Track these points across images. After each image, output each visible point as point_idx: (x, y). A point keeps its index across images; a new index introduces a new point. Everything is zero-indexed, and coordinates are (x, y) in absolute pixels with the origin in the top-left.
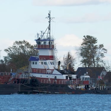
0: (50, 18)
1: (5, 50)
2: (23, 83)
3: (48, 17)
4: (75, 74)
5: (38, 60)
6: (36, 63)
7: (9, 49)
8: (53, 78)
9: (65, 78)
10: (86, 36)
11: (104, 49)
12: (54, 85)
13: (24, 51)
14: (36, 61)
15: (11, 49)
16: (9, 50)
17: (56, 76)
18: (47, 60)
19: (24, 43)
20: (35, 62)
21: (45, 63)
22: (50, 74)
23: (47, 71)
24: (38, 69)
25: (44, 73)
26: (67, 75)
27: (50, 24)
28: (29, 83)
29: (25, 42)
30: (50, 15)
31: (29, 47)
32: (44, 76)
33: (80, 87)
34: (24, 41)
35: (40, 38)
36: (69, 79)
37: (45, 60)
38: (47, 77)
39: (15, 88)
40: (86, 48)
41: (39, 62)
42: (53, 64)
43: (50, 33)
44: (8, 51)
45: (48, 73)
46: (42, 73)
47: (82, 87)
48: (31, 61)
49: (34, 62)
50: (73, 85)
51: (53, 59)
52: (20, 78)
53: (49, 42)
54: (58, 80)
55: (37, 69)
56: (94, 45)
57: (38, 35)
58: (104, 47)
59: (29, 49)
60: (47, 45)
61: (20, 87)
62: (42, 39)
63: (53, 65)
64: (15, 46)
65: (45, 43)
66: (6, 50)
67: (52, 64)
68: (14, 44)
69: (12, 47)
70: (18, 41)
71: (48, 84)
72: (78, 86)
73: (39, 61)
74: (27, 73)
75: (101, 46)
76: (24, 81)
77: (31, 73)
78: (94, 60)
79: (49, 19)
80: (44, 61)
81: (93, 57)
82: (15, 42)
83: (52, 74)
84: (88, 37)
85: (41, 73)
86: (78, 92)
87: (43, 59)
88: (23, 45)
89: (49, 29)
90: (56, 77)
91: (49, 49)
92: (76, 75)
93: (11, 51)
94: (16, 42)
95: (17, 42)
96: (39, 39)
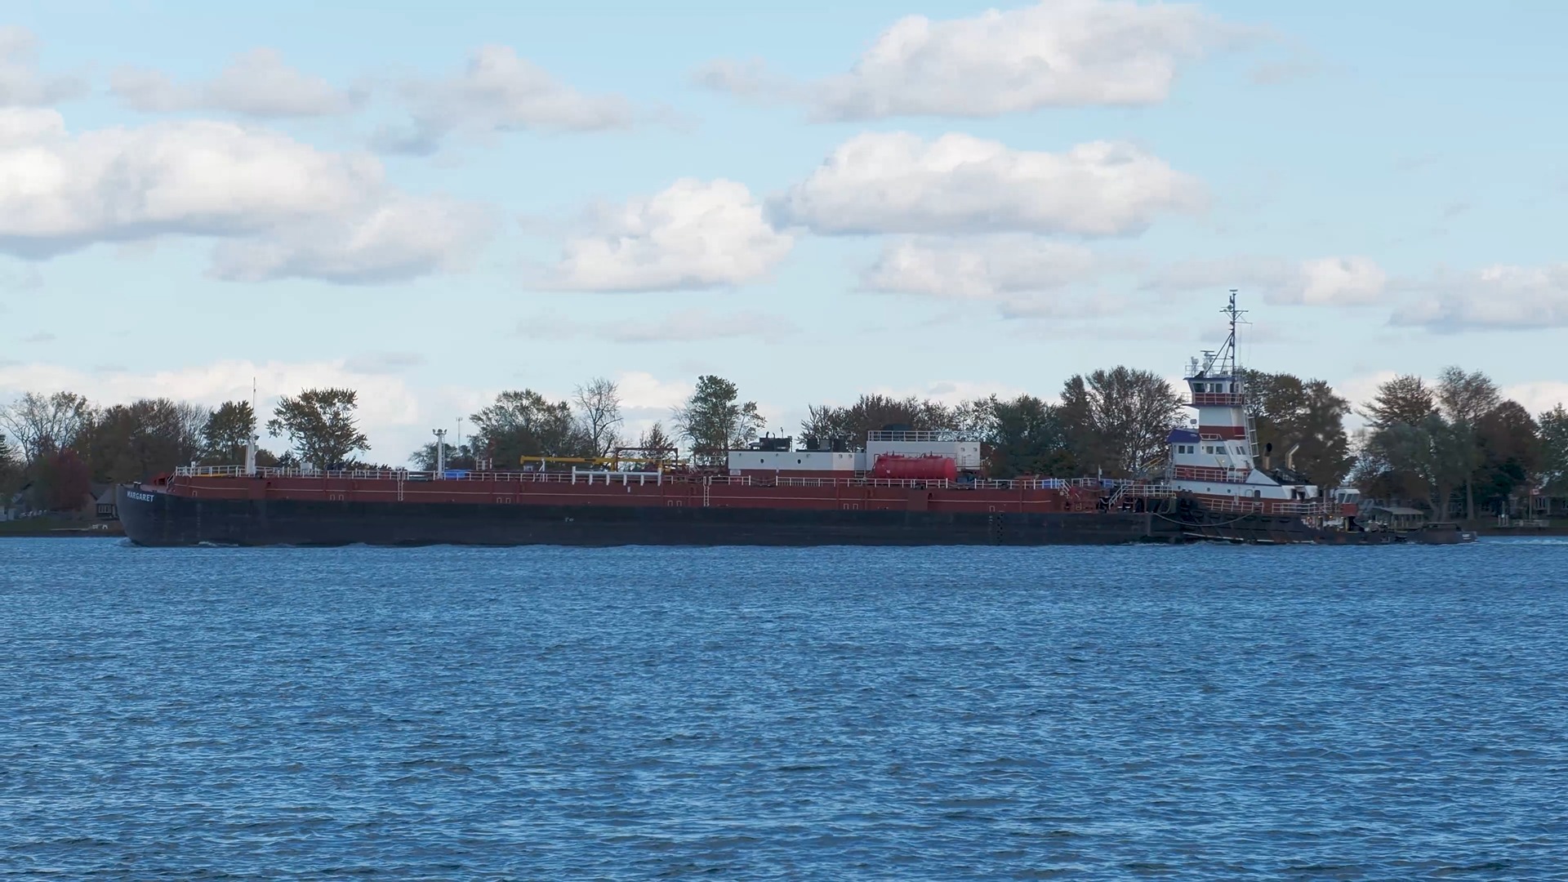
0: (1234, 312)
1: (472, 419)
2: (1155, 511)
3: (1229, 307)
4: (1311, 484)
5: (1197, 440)
6: (1191, 451)
7: (485, 413)
8: (1250, 494)
9: (1288, 496)
10: (705, 378)
11: (757, 417)
12: (1254, 517)
13: (528, 420)
14: (1191, 445)
15: (490, 415)
16: (484, 418)
17: (1257, 488)
18: (1225, 439)
19: (527, 399)
20: (1186, 446)
21: (1218, 448)
22: (1238, 482)
23: (1229, 473)
24: (1197, 467)
25: (1218, 481)
26: (1293, 487)
27: (1233, 329)
28: (1174, 511)
29: (531, 396)
30: (1233, 302)
31: (543, 410)
32: (1218, 489)
33: (1331, 523)
34: (528, 393)
35: (1202, 373)
36: (1298, 498)
37: (1219, 440)
38: (1229, 491)
39: (1133, 527)
40: (705, 413)
41: (1201, 447)
42: (1244, 453)
43: (1233, 357)
44: (480, 419)
45: (1231, 482)
46: (1213, 481)
47: (1337, 522)
48: (1174, 444)
49: (1212, 448)
50: (1314, 517)
51: (1244, 438)
52: (1146, 494)
53: (1232, 386)
54: (1268, 501)
55: (1193, 467)
56: (729, 404)
57: (1195, 362)
58: (755, 412)
59: (540, 417)
60: (1228, 395)
61: (1149, 524)
62: (1208, 375)
63: (1242, 456)
64: (502, 408)
65: (1219, 387)
66: (476, 418)
67: (1239, 453)
68: (498, 401)
69: (492, 408)
70: (511, 391)
71: (1236, 516)
72: (1327, 520)
73: (1202, 444)
74: (1163, 478)
75: (750, 407)
76: (1157, 504)
77: (1174, 479)
78: (726, 445)
79: (1230, 314)
80: (1215, 445)
81: (725, 437)
82: (501, 393)
83: (1244, 483)
84: (712, 380)
85: (1208, 481)
86: (1328, 537)
87: (1212, 437)
88: (525, 402)
89: (1232, 345)
90: (1258, 492)
91: (1233, 406)
92: (1316, 487)
93: (490, 419)
94: (504, 395)
95: (506, 395)
96: (1201, 376)
